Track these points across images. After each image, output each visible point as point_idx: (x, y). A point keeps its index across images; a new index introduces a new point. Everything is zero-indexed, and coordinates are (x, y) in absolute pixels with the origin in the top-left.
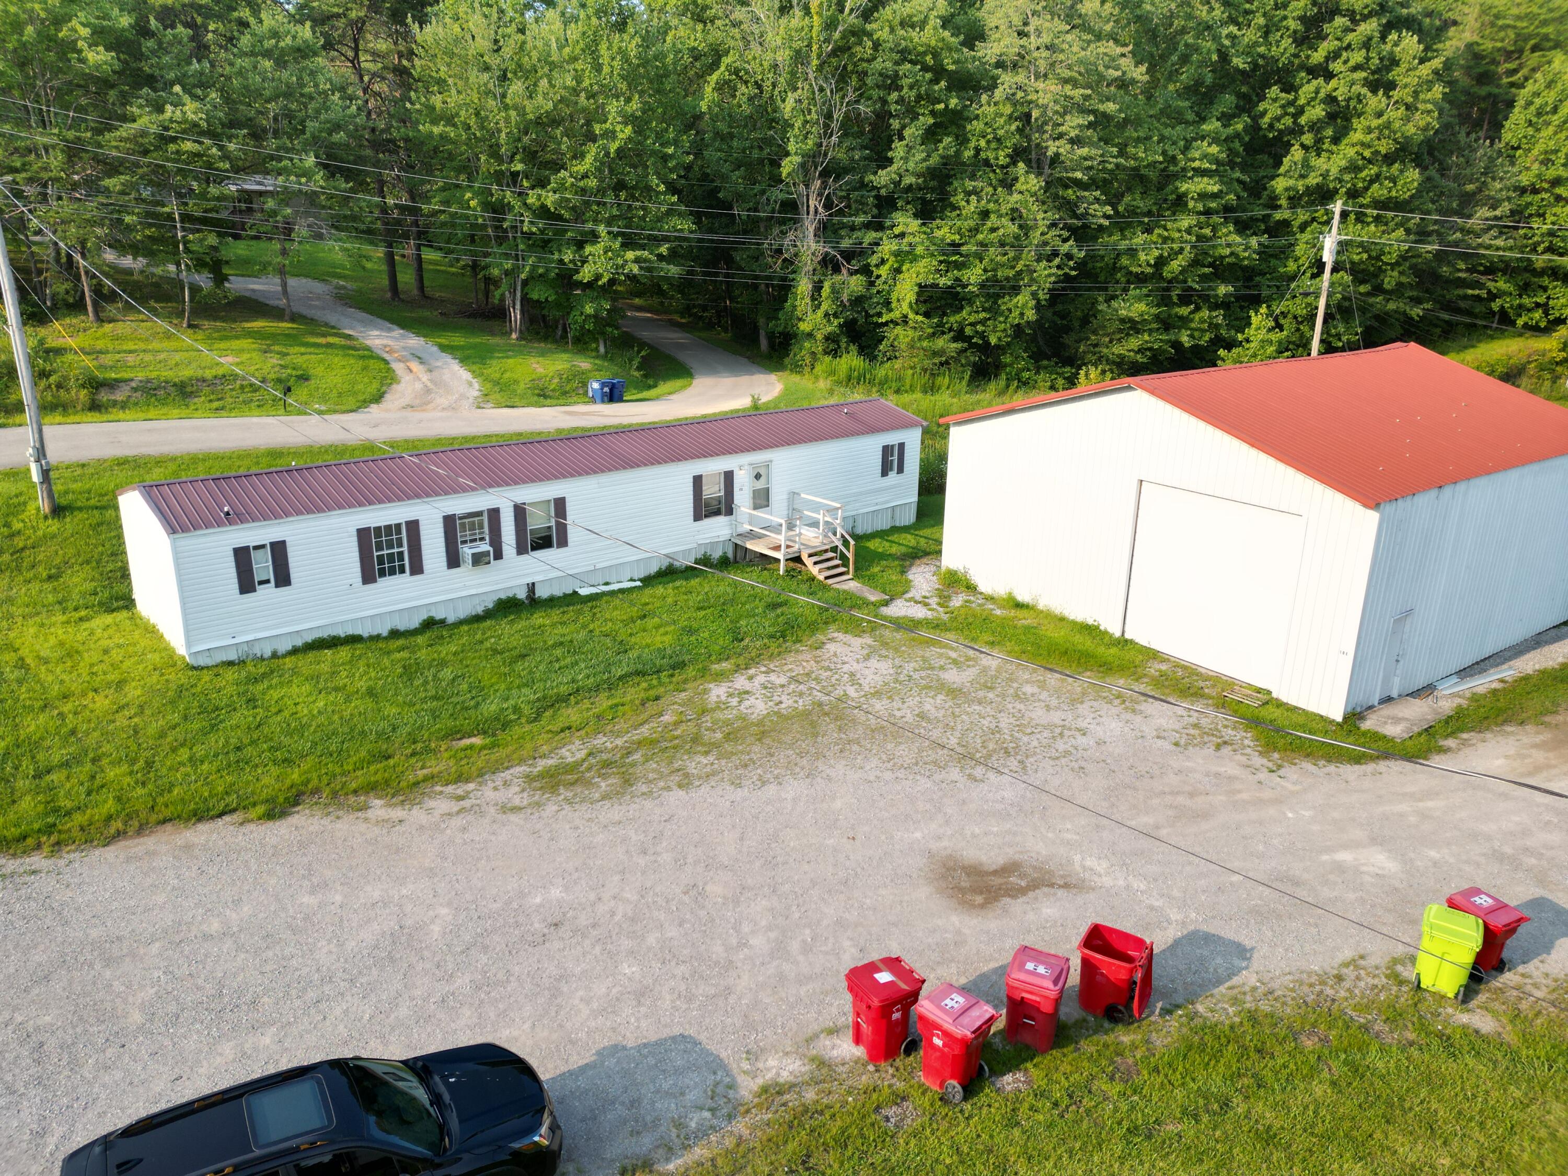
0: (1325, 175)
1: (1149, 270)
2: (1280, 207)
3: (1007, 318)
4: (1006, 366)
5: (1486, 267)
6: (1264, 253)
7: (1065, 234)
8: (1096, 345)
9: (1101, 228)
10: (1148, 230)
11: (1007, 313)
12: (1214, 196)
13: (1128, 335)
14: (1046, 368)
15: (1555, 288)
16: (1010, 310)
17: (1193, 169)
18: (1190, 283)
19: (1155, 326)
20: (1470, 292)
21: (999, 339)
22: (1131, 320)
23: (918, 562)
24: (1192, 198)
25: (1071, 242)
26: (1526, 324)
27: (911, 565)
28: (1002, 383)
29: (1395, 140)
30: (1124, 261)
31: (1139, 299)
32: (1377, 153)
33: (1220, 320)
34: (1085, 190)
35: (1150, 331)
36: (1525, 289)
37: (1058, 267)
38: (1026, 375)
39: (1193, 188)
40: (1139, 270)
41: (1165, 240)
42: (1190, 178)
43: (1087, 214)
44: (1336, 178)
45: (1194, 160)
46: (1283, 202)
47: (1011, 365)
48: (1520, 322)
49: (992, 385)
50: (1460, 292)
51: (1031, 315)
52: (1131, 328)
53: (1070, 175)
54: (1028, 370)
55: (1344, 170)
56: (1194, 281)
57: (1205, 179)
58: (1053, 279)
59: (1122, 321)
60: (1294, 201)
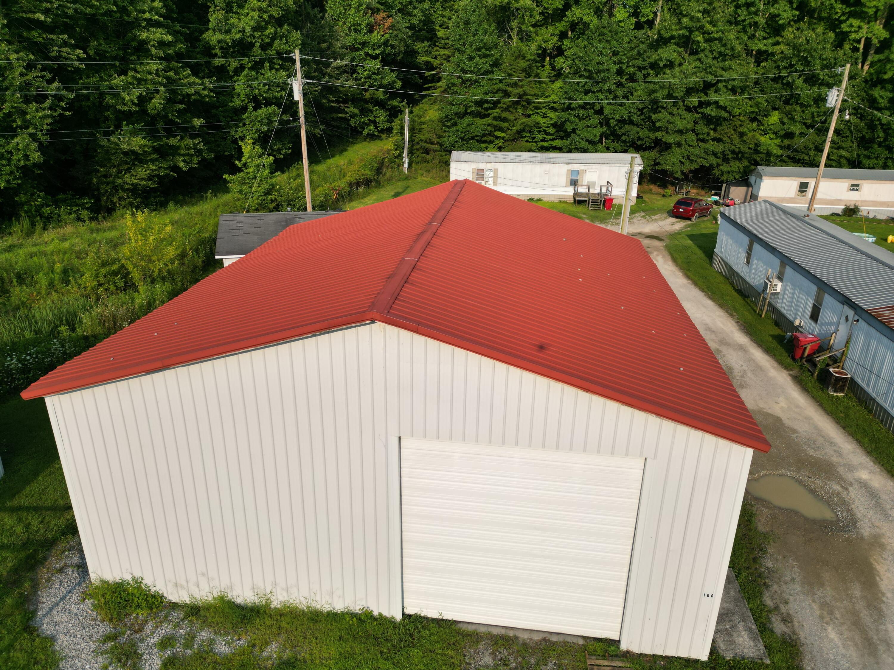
0: (243, 31)
1: (135, 108)
2: (215, 55)
3: (9, 160)
4: (22, 204)
5: (343, 99)
6: (219, 92)
7: (49, 76)
8: (105, 176)
9: (77, 70)
10: (123, 72)
11: (7, 156)
12: (169, 44)
13: (134, 164)
14: (64, 201)
15: (376, 110)
16: (11, 153)
17: (145, 20)
18: (170, 117)
19: (154, 156)
20: (340, 115)
21: (8, 182)
22: (133, 152)
23: (43, 573)
24: (153, 46)
25: (56, 84)
26: (368, 134)
27: (35, 586)
28: (26, 223)
29: (281, 7)
30: (110, 100)
31: (134, 133)
32: (271, 17)
33: (201, 146)
34: (51, 33)
35: (153, 161)
36: (364, 112)
37: (50, 108)
38: (47, 210)
39: (152, 37)
40: (125, 108)
41: (140, 81)
42: (144, 27)
43: (61, 56)
44: (251, 35)
45: (144, 12)
46: (218, 51)
47: (27, 203)
48: (365, 133)
49: (16, 228)
50: (334, 115)
51: (36, 157)
52: (135, 159)
53: (30, 16)
54: (48, 206)
55: (254, 29)
56: (174, 115)
57: (159, 30)
58: (49, 121)
59: (126, 153)
60: (226, 51)
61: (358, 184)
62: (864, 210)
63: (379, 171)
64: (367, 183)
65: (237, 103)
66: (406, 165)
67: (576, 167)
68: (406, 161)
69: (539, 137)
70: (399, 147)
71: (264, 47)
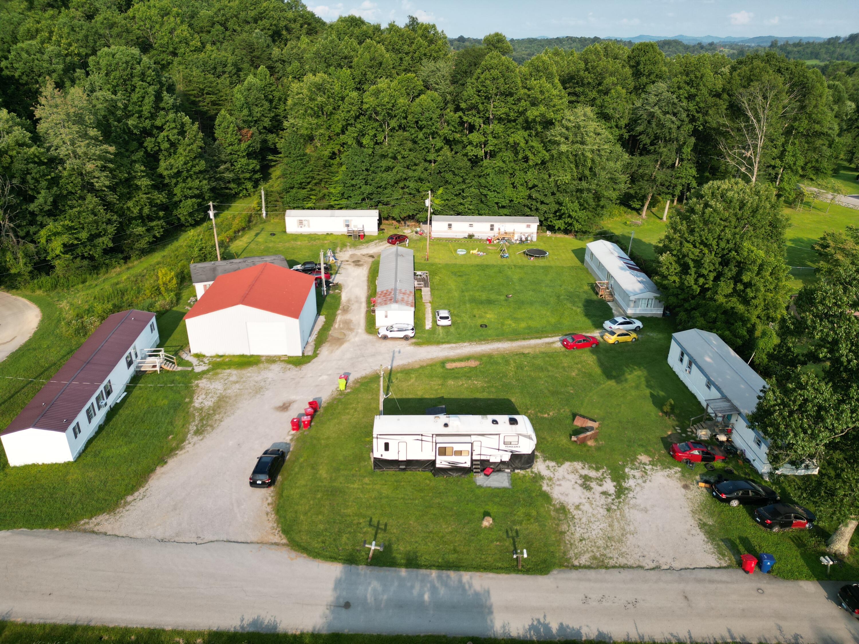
0: (178, 167)
1: (138, 215)
3: (99, 247)
10: (131, 200)
13: (140, 239)
15: (247, 183)
16: (99, 244)
17: (139, 176)
19: (147, 233)
24: (143, 187)
26: (243, 196)
27: (180, 356)
30: (127, 213)
33: (164, 223)
35: (146, 236)
39: (142, 183)
40: (134, 215)
42: (139, 179)
44: (182, 168)
45: (137, 172)
46: (166, 177)
48: (241, 195)
52: (141, 237)
56: (152, 213)
57: (145, 179)
59: (137, 236)
60: (171, 177)
61: (239, 231)
62: (476, 236)
63: (250, 221)
64: (243, 229)
65: (176, 199)
66: (264, 215)
67: (347, 218)
68: (264, 213)
69: (333, 199)
70: (260, 204)
71: (188, 171)
